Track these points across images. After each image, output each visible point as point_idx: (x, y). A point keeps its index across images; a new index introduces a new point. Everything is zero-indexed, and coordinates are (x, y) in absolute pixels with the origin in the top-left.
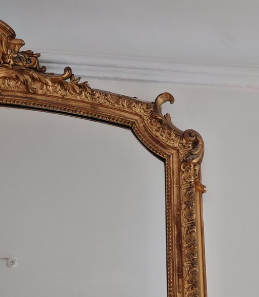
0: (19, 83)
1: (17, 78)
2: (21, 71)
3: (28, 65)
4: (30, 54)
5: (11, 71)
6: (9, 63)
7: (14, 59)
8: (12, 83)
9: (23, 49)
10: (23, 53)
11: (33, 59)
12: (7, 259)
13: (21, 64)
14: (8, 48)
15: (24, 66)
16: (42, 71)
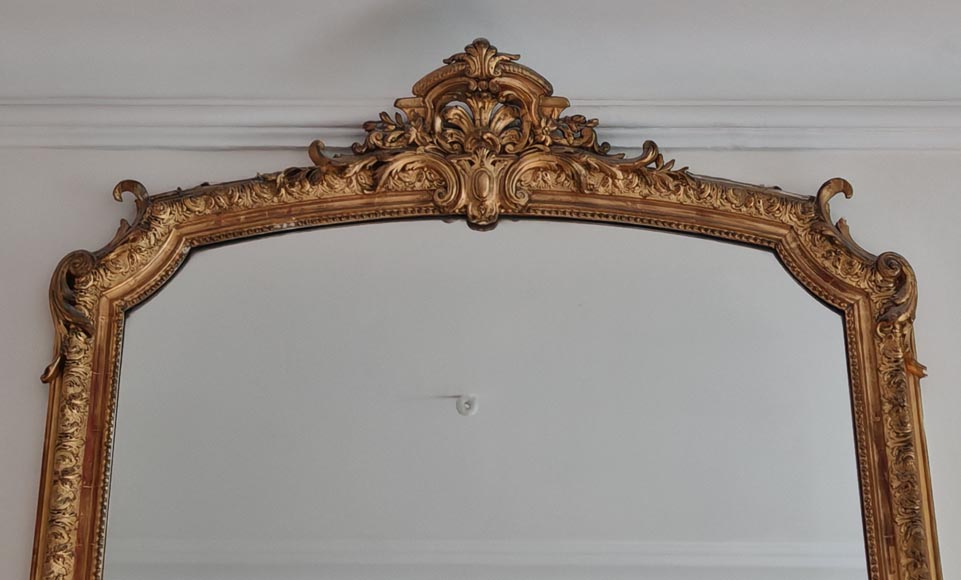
0: (563, 177)
1: (560, 169)
2: (568, 156)
3: (577, 143)
4: (579, 121)
5: (550, 158)
6: (543, 143)
7: (552, 134)
8: (550, 177)
9: (567, 113)
10: (565, 120)
11: (586, 131)
12: (459, 397)
13: (564, 142)
14: (540, 115)
15: (571, 146)
16: (602, 151)
